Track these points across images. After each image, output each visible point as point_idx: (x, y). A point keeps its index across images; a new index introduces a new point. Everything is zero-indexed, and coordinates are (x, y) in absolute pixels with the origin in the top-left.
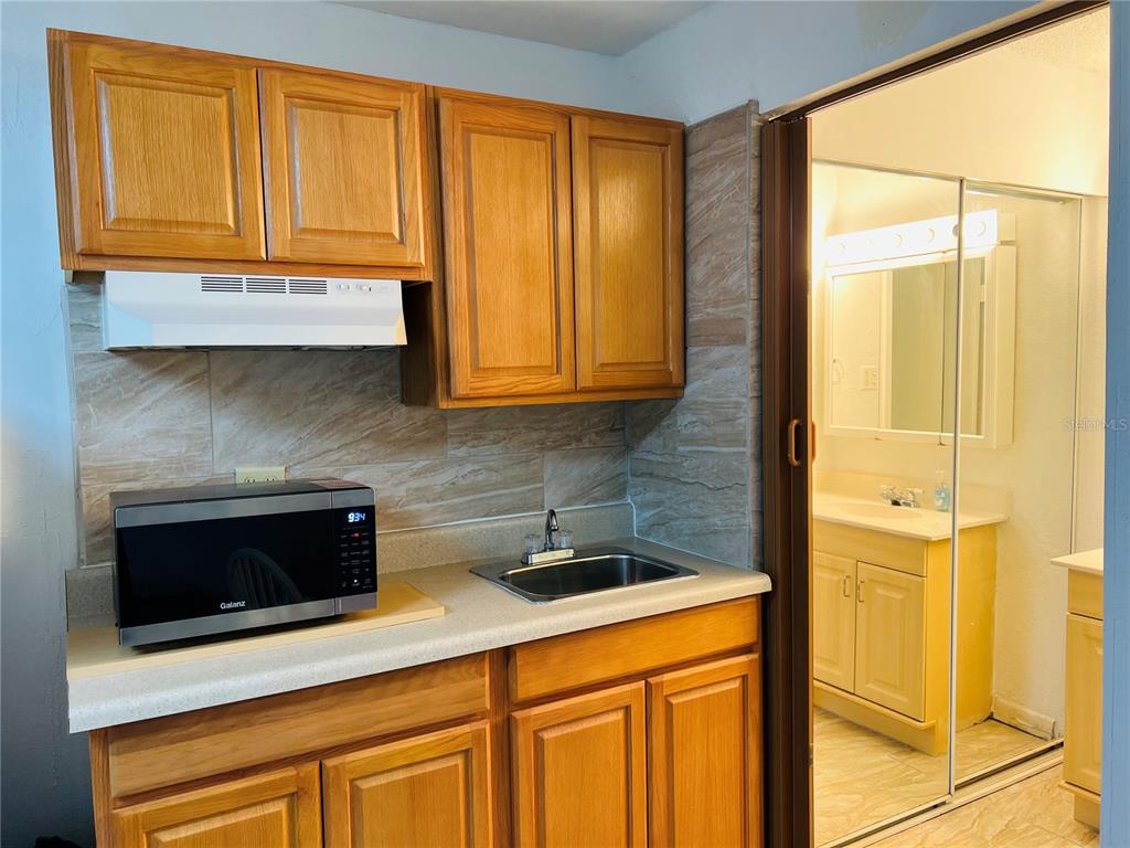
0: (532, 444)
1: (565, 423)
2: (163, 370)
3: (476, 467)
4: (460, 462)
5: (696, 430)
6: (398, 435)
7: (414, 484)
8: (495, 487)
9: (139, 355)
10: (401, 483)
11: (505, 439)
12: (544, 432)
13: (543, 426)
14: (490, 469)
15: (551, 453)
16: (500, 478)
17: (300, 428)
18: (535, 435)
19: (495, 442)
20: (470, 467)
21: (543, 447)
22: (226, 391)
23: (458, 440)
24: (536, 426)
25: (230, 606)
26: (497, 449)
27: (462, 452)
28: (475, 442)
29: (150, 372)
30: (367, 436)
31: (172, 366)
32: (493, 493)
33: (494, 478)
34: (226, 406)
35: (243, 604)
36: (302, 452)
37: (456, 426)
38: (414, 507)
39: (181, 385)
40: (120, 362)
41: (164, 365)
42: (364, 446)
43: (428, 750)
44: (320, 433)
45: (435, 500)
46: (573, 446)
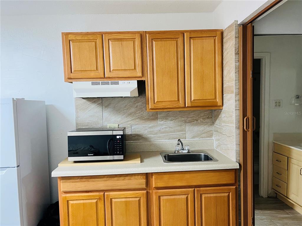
0: (182, 121)
1: (193, 116)
2: (93, 102)
3: (166, 127)
4: (162, 125)
5: (225, 119)
6: (145, 118)
7: (149, 130)
8: (171, 132)
9: (88, 99)
10: (146, 130)
11: (174, 120)
12: (186, 118)
13: (186, 116)
14: (170, 127)
15: (188, 124)
16: (173, 130)
17: (122, 115)
18: (183, 119)
19: (171, 120)
20: (164, 127)
21: (186, 122)
22: (106, 107)
23: (161, 119)
24: (183, 116)
25: (90, 155)
26: (172, 122)
27: (162, 122)
28: (166, 120)
29: (90, 103)
30: (138, 118)
31: (95, 101)
32: (171, 134)
33: (171, 130)
34: (106, 110)
35: (93, 155)
36: (122, 121)
37: (161, 116)
38: (149, 136)
39: (96, 105)
40: (84, 100)
41: (93, 101)
42: (137, 120)
43: (131, 195)
44: (126, 117)
45: (155, 134)
46: (195, 122)
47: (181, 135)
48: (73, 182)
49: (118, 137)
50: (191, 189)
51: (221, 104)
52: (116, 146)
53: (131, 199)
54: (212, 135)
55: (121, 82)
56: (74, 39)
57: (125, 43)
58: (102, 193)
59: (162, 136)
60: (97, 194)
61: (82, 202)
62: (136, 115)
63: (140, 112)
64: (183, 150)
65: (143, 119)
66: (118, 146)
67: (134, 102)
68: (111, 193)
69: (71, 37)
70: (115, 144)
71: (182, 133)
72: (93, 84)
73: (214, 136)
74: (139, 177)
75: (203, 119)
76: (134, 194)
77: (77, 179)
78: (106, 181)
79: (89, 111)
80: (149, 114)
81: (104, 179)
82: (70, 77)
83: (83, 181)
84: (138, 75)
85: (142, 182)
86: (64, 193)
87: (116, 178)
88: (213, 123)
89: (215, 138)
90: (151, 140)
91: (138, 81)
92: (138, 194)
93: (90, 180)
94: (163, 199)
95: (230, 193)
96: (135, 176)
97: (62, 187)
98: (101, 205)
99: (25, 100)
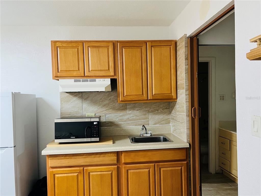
0: (146, 111)
1: (154, 107)
2: (74, 96)
4: (130, 114)
5: (179, 109)
6: (117, 108)
7: (120, 118)
8: (137, 120)
9: (71, 93)
10: (117, 118)
11: (140, 110)
12: (149, 109)
13: (149, 107)
14: (136, 116)
15: (151, 113)
16: (139, 118)
17: (98, 106)
18: (147, 109)
19: (138, 110)
20: (132, 115)
21: (149, 112)
22: (85, 99)
23: (129, 109)
24: (147, 107)
25: (72, 137)
26: (138, 112)
27: (130, 112)
28: (133, 110)
29: (72, 96)
30: (111, 108)
31: (76, 95)
32: (137, 121)
33: (137, 118)
34: (85, 102)
35: (75, 137)
36: (98, 111)
37: (129, 107)
38: (120, 123)
39: (78, 98)
40: (68, 94)
41: (75, 95)
42: (110, 110)
43: (105, 169)
44: (102, 108)
45: (124, 122)
46: (156, 112)
47: (145, 122)
48: (58, 159)
49: (95, 123)
50: (152, 164)
51: (175, 98)
52: (93, 130)
53: (105, 173)
54: (170, 122)
55: (97, 80)
56: (61, 46)
57: (101, 49)
58: (82, 168)
59: (130, 123)
60: (78, 168)
61: (65, 175)
62: (110, 106)
63: (113, 104)
64: (147, 134)
65: (115, 109)
66: (95, 131)
67: (108, 95)
68: (89, 168)
69: (58, 44)
70: (93, 129)
71: (146, 120)
72: (75, 81)
73: (171, 122)
74: (112, 154)
75: (162, 109)
76: (107, 168)
77: (62, 157)
78: (85, 158)
79: (71, 103)
80: (119, 105)
81: (84, 156)
82: (57, 75)
83: (67, 159)
84: (111, 74)
85: (113, 158)
86: (51, 168)
87: (93, 156)
88: (170, 113)
89: (172, 124)
90: (122, 126)
91: (111, 79)
92: (111, 168)
93: (72, 157)
94: (130, 172)
95: (182, 167)
96: (108, 154)
97: (50, 163)
98: (81, 178)
99: (21, 93)
